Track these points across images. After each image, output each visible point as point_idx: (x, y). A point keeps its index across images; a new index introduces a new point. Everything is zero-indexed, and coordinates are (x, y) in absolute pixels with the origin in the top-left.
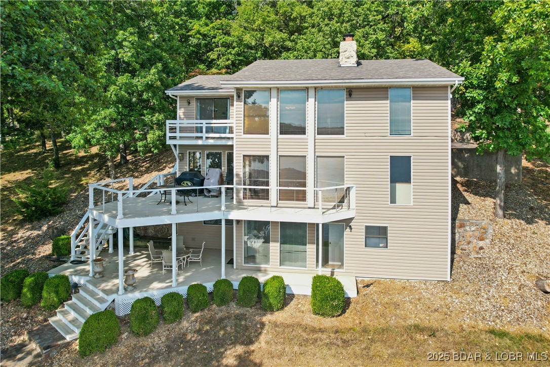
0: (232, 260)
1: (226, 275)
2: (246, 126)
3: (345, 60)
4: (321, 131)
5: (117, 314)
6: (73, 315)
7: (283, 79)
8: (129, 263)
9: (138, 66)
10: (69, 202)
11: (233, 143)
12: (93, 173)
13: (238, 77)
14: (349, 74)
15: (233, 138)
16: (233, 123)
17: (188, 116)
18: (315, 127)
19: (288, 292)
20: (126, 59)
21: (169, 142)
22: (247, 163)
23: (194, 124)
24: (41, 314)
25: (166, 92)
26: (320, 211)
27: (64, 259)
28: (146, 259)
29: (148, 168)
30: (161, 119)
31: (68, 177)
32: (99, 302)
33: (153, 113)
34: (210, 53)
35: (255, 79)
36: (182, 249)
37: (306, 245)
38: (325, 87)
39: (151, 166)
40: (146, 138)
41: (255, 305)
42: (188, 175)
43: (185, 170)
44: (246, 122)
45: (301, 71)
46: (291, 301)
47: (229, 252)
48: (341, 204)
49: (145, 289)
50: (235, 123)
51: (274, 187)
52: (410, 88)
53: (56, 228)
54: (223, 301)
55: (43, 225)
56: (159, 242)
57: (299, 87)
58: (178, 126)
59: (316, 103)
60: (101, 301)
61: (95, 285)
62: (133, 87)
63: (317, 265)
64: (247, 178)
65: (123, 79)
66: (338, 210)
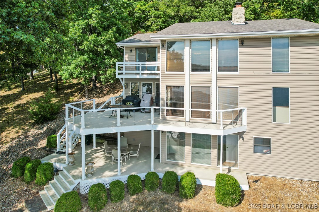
0: (159, 155)
1: (154, 168)
2: (168, 66)
3: (236, 20)
4: (221, 69)
5: (81, 192)
6: (53, 191)
7: (194, 33)
8: (92, 155)
9: (101, 29)
10: (61, 112)
11: (159, 77)
12: (76, 94)
13: (162, 33)
14: (241, 29)
15: (159, 74)
16: (159, 64)
17: (130, 60)
18: (217, 66)
19: (198, 183)
20: (94, 25)
21: (118, 76)
22: (169, 90)
23: (134, 64)
24: (35, 188)
25: (116, 44)
26: (222, 126)
27: (53, 150)
28: (103, 153)
29: (108, 92)
30: (115, 61)
31: (62, 97)
32: (69, 184)
33: (111, 58)
34: (147, 22)
35: (174, 34)
36: (126, 147)
37: (210, 149)
38: (224, 38)
39: (110, 90)
40: (106, 74)
41: (174, 193)
42: (130, 98)
43: (129, 95)
44: (168, 63)
45: (206, 28)
46: (200, 191)
47: (157, 149)
48: (236, 121)
49: (100, 176)
50: (160, 64)
51: (187, 108)
52: (288, 38)
53: (51, 129)
54: (152, 188)
55: (45, 126)
56: (112, 141)
57: (205, 39)
58: (124, 66)
59: (218, 49)
60: (71, 183)
61: (69, 171)
62: (98, 42)
63: (219, 163)
64: (169, 100)
65: (92, 37)
66: (234, 125)
